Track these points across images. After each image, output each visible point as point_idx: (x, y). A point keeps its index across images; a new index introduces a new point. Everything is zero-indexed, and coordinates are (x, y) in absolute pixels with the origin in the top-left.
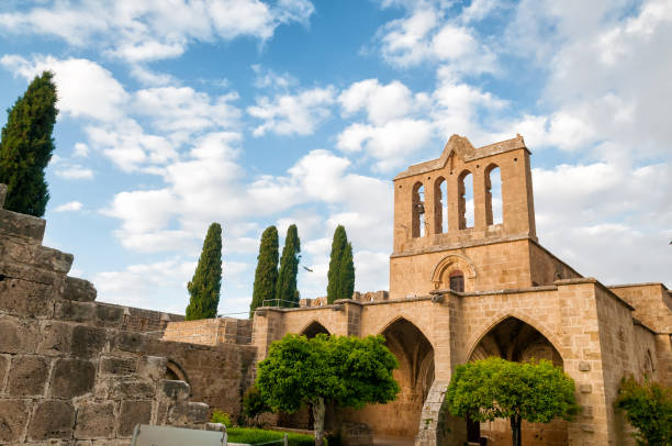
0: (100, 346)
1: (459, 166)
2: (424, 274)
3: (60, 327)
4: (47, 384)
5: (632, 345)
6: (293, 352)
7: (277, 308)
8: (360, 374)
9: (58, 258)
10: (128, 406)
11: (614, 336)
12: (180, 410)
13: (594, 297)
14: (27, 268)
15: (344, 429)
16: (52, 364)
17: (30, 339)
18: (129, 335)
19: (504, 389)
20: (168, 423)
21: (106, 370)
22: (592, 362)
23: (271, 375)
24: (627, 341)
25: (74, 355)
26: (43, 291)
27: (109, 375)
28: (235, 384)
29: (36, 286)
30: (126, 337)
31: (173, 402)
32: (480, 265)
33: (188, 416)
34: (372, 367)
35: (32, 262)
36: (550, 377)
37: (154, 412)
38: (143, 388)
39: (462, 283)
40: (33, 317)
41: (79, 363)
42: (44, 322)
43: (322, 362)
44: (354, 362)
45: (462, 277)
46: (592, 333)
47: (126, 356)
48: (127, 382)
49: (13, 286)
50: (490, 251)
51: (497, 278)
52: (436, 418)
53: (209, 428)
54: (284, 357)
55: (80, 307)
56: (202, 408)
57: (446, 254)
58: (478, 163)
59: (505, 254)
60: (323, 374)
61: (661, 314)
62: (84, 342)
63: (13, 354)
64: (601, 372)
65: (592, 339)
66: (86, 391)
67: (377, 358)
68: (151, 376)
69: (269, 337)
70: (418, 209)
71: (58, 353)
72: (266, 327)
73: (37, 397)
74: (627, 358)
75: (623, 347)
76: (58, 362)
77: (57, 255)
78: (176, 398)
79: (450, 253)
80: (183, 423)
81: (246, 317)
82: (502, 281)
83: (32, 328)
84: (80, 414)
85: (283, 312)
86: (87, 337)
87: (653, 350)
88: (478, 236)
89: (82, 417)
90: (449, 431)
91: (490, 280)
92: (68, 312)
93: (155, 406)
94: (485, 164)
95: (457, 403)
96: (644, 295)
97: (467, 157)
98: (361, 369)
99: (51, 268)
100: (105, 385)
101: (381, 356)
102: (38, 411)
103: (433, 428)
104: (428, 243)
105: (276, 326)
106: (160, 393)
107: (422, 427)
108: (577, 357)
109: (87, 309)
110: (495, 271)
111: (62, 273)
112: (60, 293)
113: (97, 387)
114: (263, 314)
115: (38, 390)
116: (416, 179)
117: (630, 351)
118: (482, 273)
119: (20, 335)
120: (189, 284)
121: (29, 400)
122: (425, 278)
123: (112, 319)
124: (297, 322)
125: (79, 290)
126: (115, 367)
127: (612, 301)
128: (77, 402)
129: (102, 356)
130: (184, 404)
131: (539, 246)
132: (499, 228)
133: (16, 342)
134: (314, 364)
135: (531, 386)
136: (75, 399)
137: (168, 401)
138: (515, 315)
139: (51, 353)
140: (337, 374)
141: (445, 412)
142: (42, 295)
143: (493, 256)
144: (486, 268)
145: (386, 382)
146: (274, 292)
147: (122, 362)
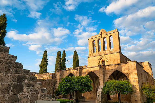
0: (24, 80)
1: (103, 36)
2: (96, 61)
3: (14, 76)
4: (11, 91)
5: (143, 76)
6: (67, 80)
7: (62, 70)
8: (84, 85)
9: (13, 57)
10: (32, 96)
11: (140, 74)
12: (45, 96)
13: (136, 65)
14: (5, 60)
15: (79, 98)
16: (12, 85)
17: (6, 79)
18: (32, 77)
19: (117, 87)
20: (42, 99)
21: (26, 86)
22: (136, 80)
23: (63, 86)
24: (143, 75)
25: (18, 83)
26: (9, 66)
27: (27, 88)
28: (52, 88)
29: (7, 65)
30: (31, 78)
31: (43, 94)
32: (109, 59)
33: (47, 97)
34: (87, 83)
35: (6, 58)
36: (127, 84)
37: (39, 97)
38: (36, 90)
39: (105, 63)
40: (7, 73)
41: (19, 85)
42: (9, 74)
43: (75, 82)
44: (82, 82)
45: (104, 61)
46: (135, 73)
47: (31, 82)
48: (32, 89)
49: (1, 65)
50: (111, 55)
51: (113, 62)
52: (100, 94)
53: (52, 100)
54: (65, 82)
55: (19, 70)
56: (51, 95)
57: (101, 56)
58: (107, 35)
59: (114, 56)
60: (75, 85)
61: (148, 69)
62: (20, 79)
63: (1, 83)
64: (138, 82)
65: (136, 75)
66: (21, 92)
67: (87, 81)
68: (38, 87)
69: (60, 77)
70: (94, 46)
71: (14, 82)
72: (59, 75)
73: (8, 94)
74: (143, 79)
75: (142, 76)
76: (14, 85)
77: (13, 56)
78: (44, 93)
79: (102, 56)
80: (46, 99)
81: (54, 72)
82: (114, 62)
83: (6, 76)
84: (20, 98)
85: (63, 71)
86: (21, 78)
87: (147, 77)
88: (108, 52)
89: (20, 99)
90: (103, 97)
91: (111, 62)
92: (16, 71)
93: (39, 95)
94: (109, 35)
95: (105, 91)
96: (145, 64)
97: (105, 34)
98: (84, 83)
99: (11, 60)
100: (26, 90)
101: (88, 80)
102: (8, 98)
103: (100, 97)
104: (96, 54)
105: (62, 74)
106: (40, 92)
107: (97, 97)
108: (132, 79)
109: (21, 70)
110: (112, 60)
111: (14, 61)
112: (14, 67)
113: (24, 91)
114: (58, 72)
115: (8, 92)
116: (93, 39)
117: (143, 77)
118: (109, 60)
119: (3, 78)
120: (40, 65)
121: (6, 95)
122: (96, 62)
123: (27, 73)
124: (67, 73)
125: (19, 66)
126: (29, 85)
127: (139, 66)
128: (19, 95)
129: (25, 83)
130: (46, 94)
131: (122, 54)
132: (113, 50)
133: (2, 80)
134: (73, 83)
135: (123, 86)
136: (18, 94)
137: (42, 94)
138: (118, 70)
139: (12, 82)
140: (78, 85)
141: (102, 93)
142: (9, 67)
143: (111, 56)
144: (110, 59)
145: (90, 86)
146: (60, 66)
147: (30, 84)
